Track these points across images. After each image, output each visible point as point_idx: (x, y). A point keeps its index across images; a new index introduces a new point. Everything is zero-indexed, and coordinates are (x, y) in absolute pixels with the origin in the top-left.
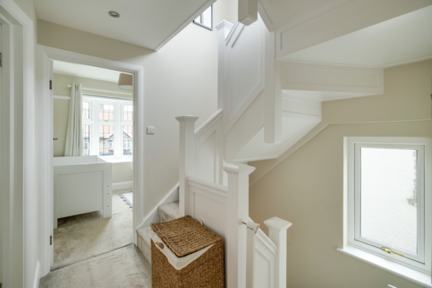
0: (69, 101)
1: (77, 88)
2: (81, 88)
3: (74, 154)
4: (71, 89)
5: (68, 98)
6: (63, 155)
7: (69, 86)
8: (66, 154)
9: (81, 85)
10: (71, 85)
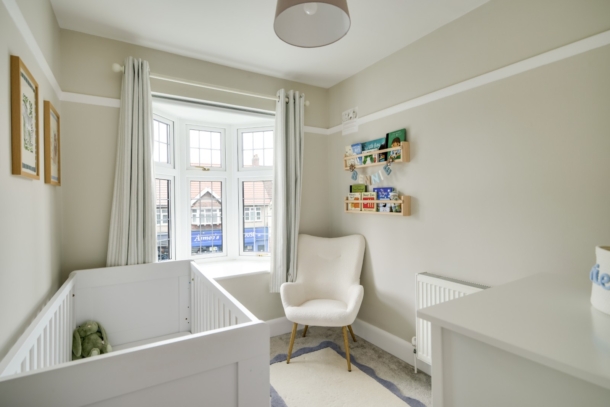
0: (118, 113)
1: (137, 73)
2: (149, 75)
3: (132, 259)
4: (121, 76)
5: (114, 103)
6: (104, 264)
7: (117, 68)
8: (111, 258)
9: (147, 68)
10: (123, 64)
